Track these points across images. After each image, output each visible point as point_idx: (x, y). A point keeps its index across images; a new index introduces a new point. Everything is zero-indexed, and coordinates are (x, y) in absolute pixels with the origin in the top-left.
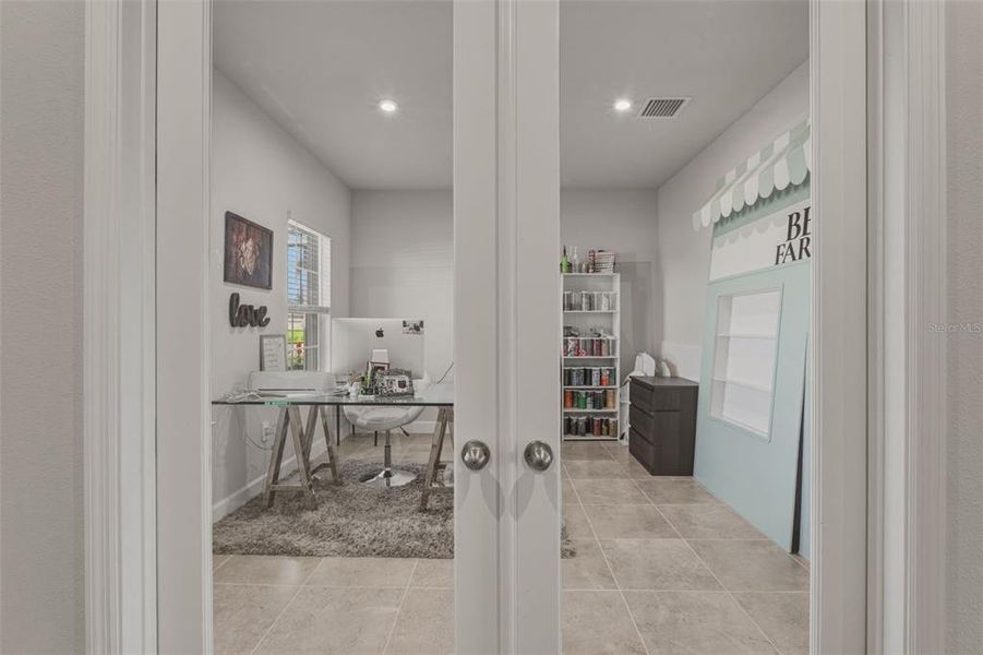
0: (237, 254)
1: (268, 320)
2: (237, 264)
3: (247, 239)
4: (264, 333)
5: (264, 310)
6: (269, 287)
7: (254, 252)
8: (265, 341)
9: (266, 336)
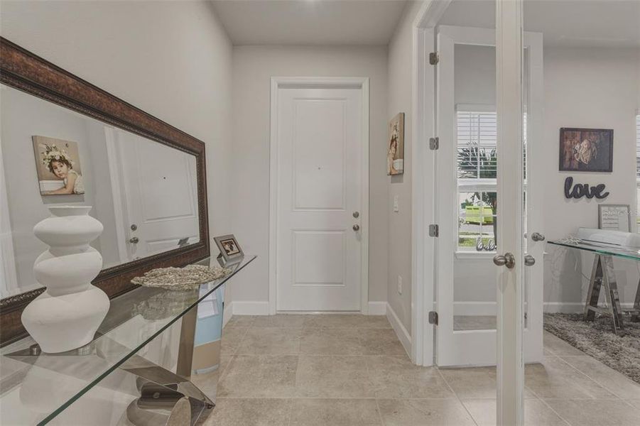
0: (570, 152)
1: (607, 194)
2: (571, 159)
3: (582, 141)
4: (602, 203)
5: (602, 187)
6: (610, 170)
7: (589, 148)
8: (603, 208)
9: (604, 205)
